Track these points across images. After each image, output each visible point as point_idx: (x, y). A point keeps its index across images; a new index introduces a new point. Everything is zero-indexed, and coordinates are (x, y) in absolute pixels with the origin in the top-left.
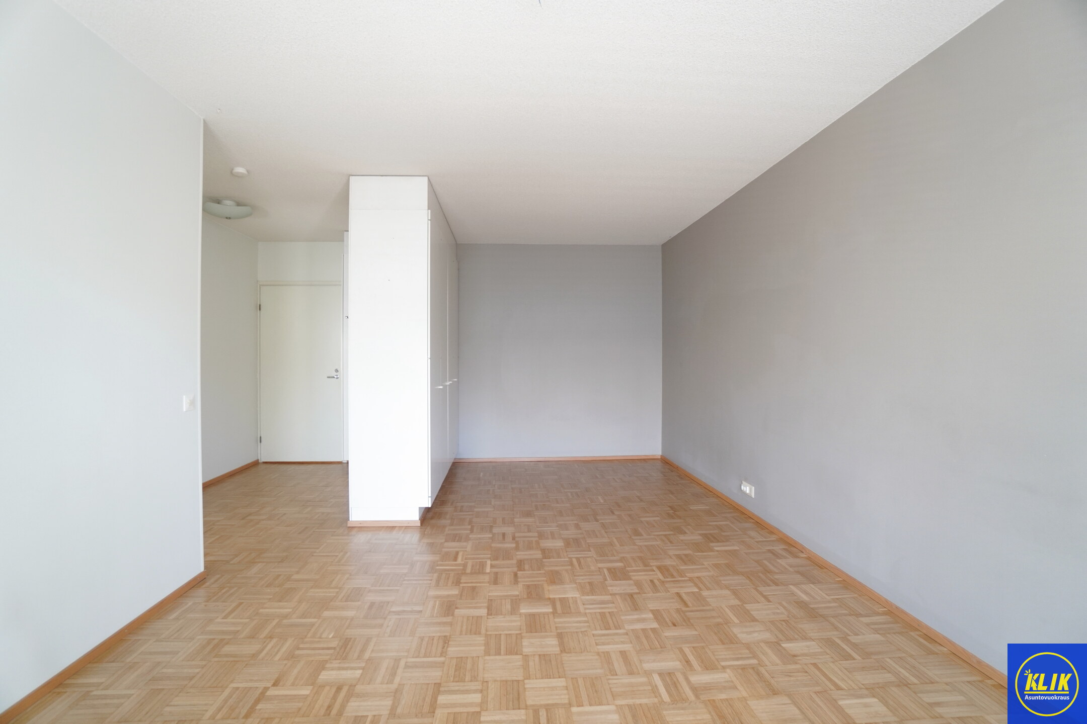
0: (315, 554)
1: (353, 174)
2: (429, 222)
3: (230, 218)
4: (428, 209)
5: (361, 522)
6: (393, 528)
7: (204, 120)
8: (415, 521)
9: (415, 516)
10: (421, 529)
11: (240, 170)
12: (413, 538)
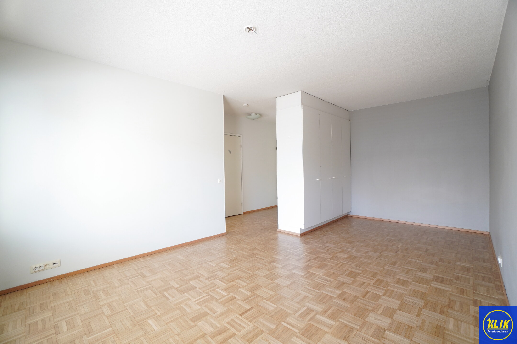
0: (257, 236)
1: (277, 97)
2: (302, 110)
3: (254, 119)
4: (302, 104)
5: (281, 230)
6: (290, 234)
7: (224, 95)
8: (299, 234)
9: (299, 232)
10: (301, 238)
11: (245, 105)
12: (298, 241)
